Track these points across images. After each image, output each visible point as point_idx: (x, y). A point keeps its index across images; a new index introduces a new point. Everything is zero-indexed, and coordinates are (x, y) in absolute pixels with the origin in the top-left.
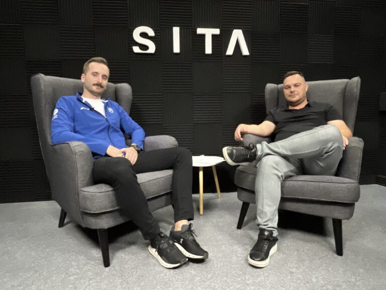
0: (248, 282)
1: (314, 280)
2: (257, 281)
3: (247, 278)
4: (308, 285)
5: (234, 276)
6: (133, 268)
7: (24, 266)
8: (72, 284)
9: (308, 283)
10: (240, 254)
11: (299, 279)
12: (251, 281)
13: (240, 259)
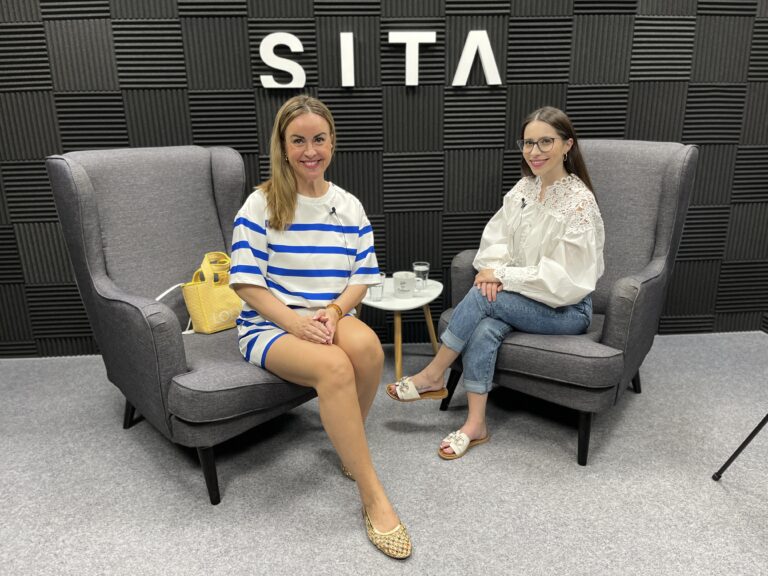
0: (428, 513)
1: (531, 514)
2: (443, 512)
3: (430, 505)
4: (518, 521)
5: (411, 502)
6: (262, 484)
7: (98, 476)
8: (171, 505)
9: (520, 518)
10: (432, 467)
11: (510, 512)
12: (433, 511)
13: (430, 476)
